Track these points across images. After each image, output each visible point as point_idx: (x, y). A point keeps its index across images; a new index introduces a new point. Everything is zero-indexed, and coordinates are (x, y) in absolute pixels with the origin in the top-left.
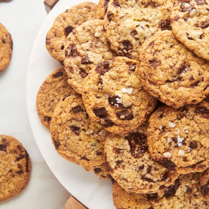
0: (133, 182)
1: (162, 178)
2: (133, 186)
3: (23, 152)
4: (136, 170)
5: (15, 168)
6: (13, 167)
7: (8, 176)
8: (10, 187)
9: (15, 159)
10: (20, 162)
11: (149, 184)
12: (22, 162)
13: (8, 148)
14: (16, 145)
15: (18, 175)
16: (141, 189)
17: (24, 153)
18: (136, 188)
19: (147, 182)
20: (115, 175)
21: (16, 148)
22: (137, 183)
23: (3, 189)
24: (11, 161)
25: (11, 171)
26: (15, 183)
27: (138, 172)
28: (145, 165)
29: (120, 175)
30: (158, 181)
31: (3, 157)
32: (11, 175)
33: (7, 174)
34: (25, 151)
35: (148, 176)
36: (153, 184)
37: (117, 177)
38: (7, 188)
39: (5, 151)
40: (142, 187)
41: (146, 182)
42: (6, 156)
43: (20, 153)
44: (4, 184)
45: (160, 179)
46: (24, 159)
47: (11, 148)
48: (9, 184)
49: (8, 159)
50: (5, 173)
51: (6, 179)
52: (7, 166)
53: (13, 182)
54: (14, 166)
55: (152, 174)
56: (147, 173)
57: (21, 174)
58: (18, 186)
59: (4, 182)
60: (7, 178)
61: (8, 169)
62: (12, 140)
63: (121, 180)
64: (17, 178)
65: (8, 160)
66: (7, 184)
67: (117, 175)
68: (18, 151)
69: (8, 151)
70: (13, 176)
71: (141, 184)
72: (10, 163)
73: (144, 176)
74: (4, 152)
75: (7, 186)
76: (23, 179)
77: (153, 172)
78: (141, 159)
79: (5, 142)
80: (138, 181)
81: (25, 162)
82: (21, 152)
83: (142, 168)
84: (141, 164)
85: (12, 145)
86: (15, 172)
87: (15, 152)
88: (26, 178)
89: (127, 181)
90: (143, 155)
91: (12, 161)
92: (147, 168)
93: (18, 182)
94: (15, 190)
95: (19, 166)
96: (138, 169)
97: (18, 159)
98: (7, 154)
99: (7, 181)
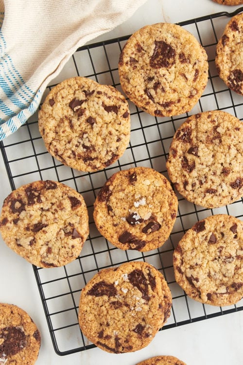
0: (133, 87)
1: (164, 103)
2: (131, 90)
3: (123, 350)
4: (144, 78)
5: (108, 332)
6: (111, 329)
7: (104, 319)
8: (90, 314)
9: (119, 337)
10: (112, 340)
11: (147, 100)
12: (112, 343)
13: (136, 334)
14: (134, 346)
15: (99, 331)
16: (137, 100)
17: (120, 349)
18: (133, 94)
19: (147, 97)
20: (122, 69)
21: (130, 343)
22: (137, 91)
23: (93, 306)
24: (118, 331)
25: (108, 325)
26: (92, 322)
27: (145, 80)
28: (156, 78)
29: (126, 73)
30: (159, 103)
31: (127, 325)
32: (103, 322)
33: (106, 319)
34: (122, 352)
35: (153, 92)
36: (152, 102)
37: (122, 73)
38: (91, 311)
39: (134, 330)
40: (140, 98)
41: (145, 96)
42: (127, 328)
43: (123, 345)
44: (97, 309)
45: (161, 103)
46: (113, 347)
47: (133, 339)
48: (95, 315)
49: (123, 329)
50: (109, 317)
51: (102, 315)
52: (116, 323)
53: (94, 321)
54: (111, 331)
55: (156, 93)
56: (152, 88)
57: (98, 335)
58: (87, 324)
59: (99, 311)
60: (102, 317)
61: (111, 323)
62: (143, 344)
63: (124, 78)
64: (96, 328)
65: (121, 328)
66: (96, 313)
67: (124, 71)
68: (126, 345)
69: (132, 333)
70: (101, 325)
71: (140, 94)
72: (118, 328)
73: (149, 89)
74: (133, 328)
75: (93, 311)
76: (92, 333)
77: (159, 90)
78: (155, 70)
79: (144, 335)
80: (139, 90)
81: (110, 346)
82: (123, 347)
83: (150, 79)
84: (152, 74)
85: (137, 341)
86: (104, 329)
87: (127, 341)
88: (91, 338)
89: (129, 82)
90: (160, 68)
91: (118, 333)
92: (154, 82)
93: (91, 327)
94: (85, 319)
95: (108, 337)
96: (146, 78)
97: (117, 339)
98: (129, 330)
99: (99, 315)
